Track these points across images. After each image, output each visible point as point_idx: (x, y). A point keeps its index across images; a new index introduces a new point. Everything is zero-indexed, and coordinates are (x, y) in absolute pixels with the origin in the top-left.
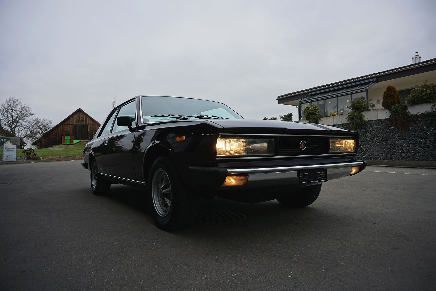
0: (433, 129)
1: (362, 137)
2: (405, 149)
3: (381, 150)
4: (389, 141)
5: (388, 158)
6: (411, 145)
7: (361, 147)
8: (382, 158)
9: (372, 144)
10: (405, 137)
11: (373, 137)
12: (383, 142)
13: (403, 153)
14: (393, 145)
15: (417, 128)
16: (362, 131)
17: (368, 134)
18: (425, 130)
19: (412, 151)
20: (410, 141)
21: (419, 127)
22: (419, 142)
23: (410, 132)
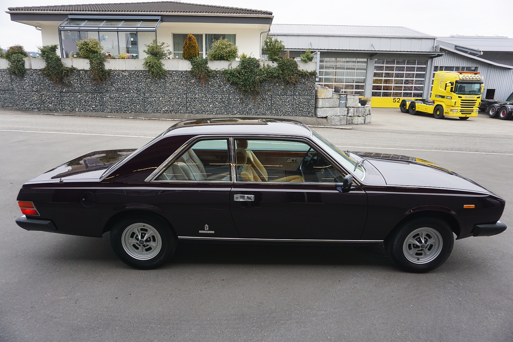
0: (228, 86)
1: (161, 89)
2: (204, 103)
3: (182, 103)
4: (190, 94)
5: (188, 112)
6: (210, 100)
7: (161, 99)
8: (182, 111)
9: (172, 96)
10: (204, 91)
11: (174, 89)
12: (183, 95)
13: (202, 107)
14: (194, 99)
15: (215, 84)
16: (161, 81)
17: (168, 85)
18: (222, 86)
19: (211, 106)
20: (209, 96)
21: (217, 83)
22: (216, 97)
23: (209, 86)
